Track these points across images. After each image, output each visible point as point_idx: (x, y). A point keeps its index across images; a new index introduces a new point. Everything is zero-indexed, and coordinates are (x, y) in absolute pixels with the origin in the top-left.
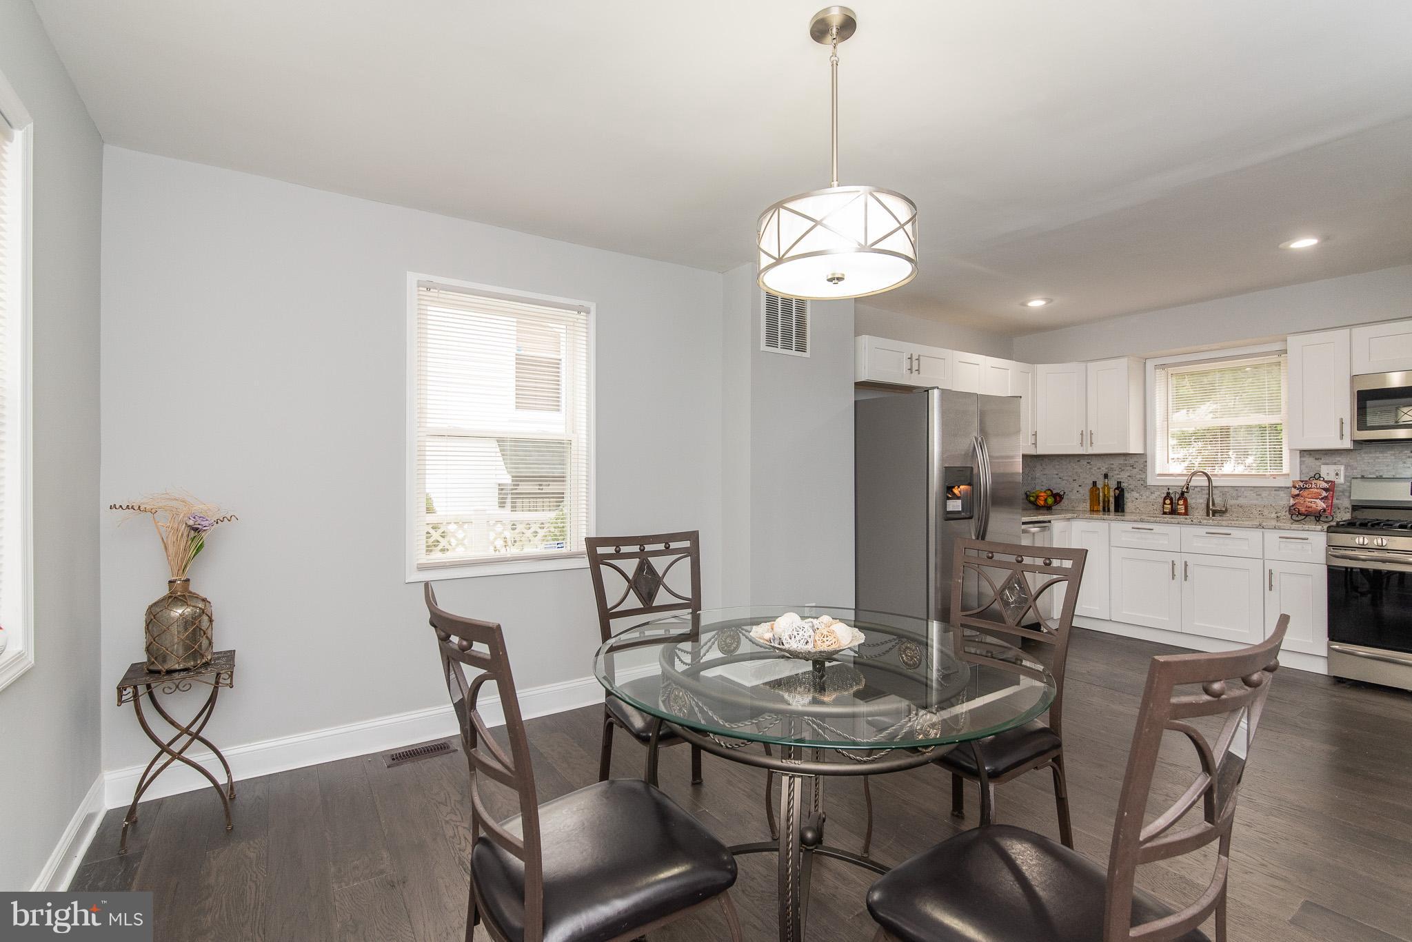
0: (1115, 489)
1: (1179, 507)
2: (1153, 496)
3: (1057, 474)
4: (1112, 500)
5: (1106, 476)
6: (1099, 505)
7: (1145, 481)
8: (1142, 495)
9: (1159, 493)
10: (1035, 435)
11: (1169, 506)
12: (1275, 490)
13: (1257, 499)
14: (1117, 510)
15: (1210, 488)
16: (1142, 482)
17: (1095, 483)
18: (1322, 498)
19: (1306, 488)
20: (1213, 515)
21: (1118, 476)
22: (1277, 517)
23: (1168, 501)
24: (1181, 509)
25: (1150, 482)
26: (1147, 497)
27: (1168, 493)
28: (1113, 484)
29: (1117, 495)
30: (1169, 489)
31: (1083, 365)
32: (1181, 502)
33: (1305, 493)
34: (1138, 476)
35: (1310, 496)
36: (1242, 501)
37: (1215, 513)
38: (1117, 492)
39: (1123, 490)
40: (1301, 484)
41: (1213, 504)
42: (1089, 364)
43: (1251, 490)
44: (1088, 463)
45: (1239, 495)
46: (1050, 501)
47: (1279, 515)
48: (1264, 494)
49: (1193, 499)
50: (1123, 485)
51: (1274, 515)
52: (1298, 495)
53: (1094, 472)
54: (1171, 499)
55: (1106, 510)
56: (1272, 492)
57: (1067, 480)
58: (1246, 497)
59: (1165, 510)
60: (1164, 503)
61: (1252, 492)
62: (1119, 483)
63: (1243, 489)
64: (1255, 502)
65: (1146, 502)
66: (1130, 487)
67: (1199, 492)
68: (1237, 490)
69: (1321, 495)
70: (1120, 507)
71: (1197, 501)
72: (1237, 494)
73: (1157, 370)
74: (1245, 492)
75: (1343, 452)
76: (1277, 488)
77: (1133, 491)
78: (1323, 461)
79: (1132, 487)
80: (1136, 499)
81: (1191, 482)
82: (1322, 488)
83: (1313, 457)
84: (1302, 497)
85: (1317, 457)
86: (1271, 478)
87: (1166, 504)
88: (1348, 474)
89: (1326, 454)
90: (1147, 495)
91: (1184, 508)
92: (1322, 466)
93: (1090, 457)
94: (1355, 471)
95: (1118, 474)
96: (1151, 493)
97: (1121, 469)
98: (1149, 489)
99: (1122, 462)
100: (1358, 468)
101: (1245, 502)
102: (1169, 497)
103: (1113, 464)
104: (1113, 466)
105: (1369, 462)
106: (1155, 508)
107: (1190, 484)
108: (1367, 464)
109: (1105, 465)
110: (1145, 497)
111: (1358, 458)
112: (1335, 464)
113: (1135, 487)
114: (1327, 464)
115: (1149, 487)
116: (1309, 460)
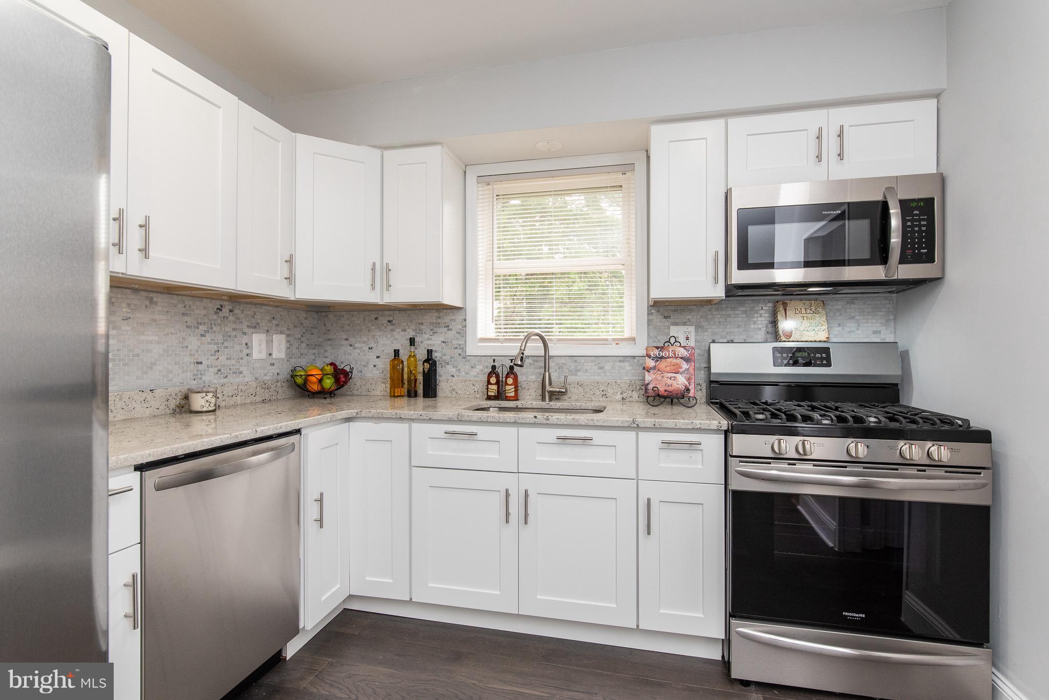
0: (425, 361)
1: (508, 387)
2: (474, 372)
3: (347, 339)
4: (420, 378)
5: (412, 342)
6: (403, 387)
7: (463, 348)
8: (459, 371)
9: (481, 367)
10: (290, 261)
11: (495, 387)
12: (620, 361)
13: (599, 375)
14: (426, 395)
15: (546, 358)
16: (460, 351)
17: (397, 352)
18: (683, 373)
19: (662, 358)
20: (550, 400)
21: (429, 342)
22: (623, 399)
23: (493, 380)
24: (510, 390)
25: (471, 350)
26: (467, 373)
27: (494, 367)
28: (422, 354)
29: (426, 370)
30: (494, 360)
31: (378, 152)
32: (510, 381)
33: (662, 365)
34: (455, 342)
35: (668, 369)
36: (581, 377)
37: (552, 395)
38: (427, 366)
39: (435, 362)
40: (656, 352)
41: (550, 384)
42: (387, 153)
43: (592, 361)
44: (389, 321)
45: (579, 367)
46: (328, 383)
47: (625, 395)
48: (608, 367)
49: (523, 375)
50: (435, 355)
51: (619, 397)
52: (655, 368)
53: (397, 337)
54: (497, 377)
55: (412, 394)
56: (616, 364)
57: (361, 348)
58: (586, 371)
59: (490, 394)
60: (489, 383)
61: (593, 364)
62: (430, 352)
63: (583, 360)
64: (597, 378)
65: (465, 381)
66: (444, 357)
67: (531, 364)
68: (576, 361)
69: (681, 368)
70: (430, 391)
71: (529, 377)
72: (576, 367)
73: (480, 185)
74: (586, 364)
75: (694, 307)
76: (622, 358)
77: (448, 363)
78: (672, 320)
79: (447, 358)
80: (453, 376)
81: (524, 350)
82: (682, 358)
83: (662, 315)
84: (659, 370)
85: (666, 314)
86: (614, 344)
87: (491, 384)
88: (698, 338)
89: (675, 311)
90: (466, 370)
91: (513, 390)
92: (671, 327)
93: (391, 312)
94: (706, 333)
95: (429, 339)
96: (472, 367)
97: (432, 330)
98: (469, 361)
99: (434, 321)
100: (709, 330)
101: (586, 378)
102: (494, 373)
103: (422, 324)
104: (422, 327)
105: (720, 322)
106: (476, 390)
107: (523, 354)
108: (718, 324)
109: (411, 322)
110: (463, 373)
111: (709, 316)
112: (685, 324)
113: (451, 358)
114: (676, 324)
115: (468, 358)
116: (657, 319)
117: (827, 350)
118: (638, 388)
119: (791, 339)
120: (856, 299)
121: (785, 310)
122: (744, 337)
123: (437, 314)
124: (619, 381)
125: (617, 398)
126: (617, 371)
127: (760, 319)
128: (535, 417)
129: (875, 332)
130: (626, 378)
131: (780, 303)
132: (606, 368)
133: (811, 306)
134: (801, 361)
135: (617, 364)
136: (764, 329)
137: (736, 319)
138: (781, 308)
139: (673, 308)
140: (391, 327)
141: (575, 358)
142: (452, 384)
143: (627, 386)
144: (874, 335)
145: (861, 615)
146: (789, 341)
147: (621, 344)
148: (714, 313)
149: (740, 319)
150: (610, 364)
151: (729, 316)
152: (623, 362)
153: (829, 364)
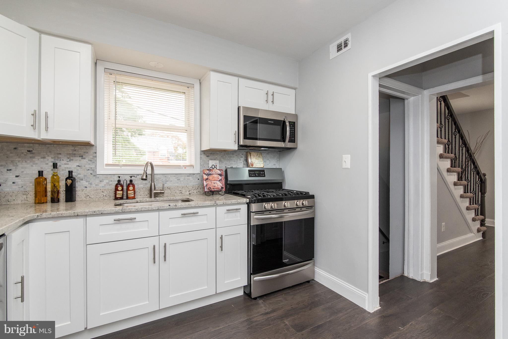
0: (66, 179)
1: (129, 192)
2: (102, 184)
5: (55, 166)
6: (46, 196)
7: (94, 170)
8: (91, 184)
9: (107, 181)
11: (121, 192)
12: (188, 176)
13: (178, 183)
14: (67, 201)
15: (153, 175)
16: (91, 172)
17: (41, 173)
18: (219, 181)
19: (210, 174)
20: (155, 197)
21: (68, 166)
22: (190, 194)
23: (119, 188)
24: (131, 194)
25: (100, 171)
26: (97, 185)
27: (119, 181)
28: (63, 174)
30: (119, 177)
32: (130, 188)
33: (210, 177)
34: (88, 166)
35: (213, 179)
37: (156, 195)
39: (74, 179)
40: (208, 172)
41: (155, 189)
42: (44, 37)
43: (174, 176)
44: (28, 151)
45: (167, 180)
47: (190, 192)
48: (182, 179)
49: (138, 184)
50: (74, 174)
51: (188, 193)
54: (122, 186)
55: (55, 200)
59: (117, 196)
60: (115, 190)
61: (175, 178)
62: (70, 173)
63: (169, 176)
64: (177, 185)
65: (97, 190)
66: (79, 176)
68: (166, 177)
69: (219, 178)
70: (71, 197)
73: (106, 73)
74: (171, 178)
75: (219, 153)
76: (188, 175)
77: (82, 180)
78: (210, 158)
79: (81, 176)
80: (86, 187)
81: (146, 171)
82: (218, 174)
83: (206, 155)
84: (209, 180)
85: (208, 155)
86: (184, 168)
87: (118, 190)
88: (220, 166)
89: (211, 154)
90: (96, 183)
91: (133, 193)
92: (210, 161)
93: (31, 145)
94: (223, 164)
95: (65, 164)
96: (101, 181)
97: (68, 158)
98: (98, 178)
99: (71, 152)
100: (224, 163)
101: (171, 185)
102: (120, 184)
103: (60, 154)
104: (60, 156)
105: (228, 159)
106: (105, 194)
107: (146, 173)
108: (227, 160)
109: (50, 152)
110: (94, 185)
111: (224, 157)
112: (215, 159)
113: (84, 176)
114: (211, 159)
115: (98, 176)
116: (204, 157)
117: (263, 171)
118: (196, 188)
119: (253, 167)
120: (269, 153)
121: (250, 156)
122: (236, 166)
123: (73, 148)
124: (188, 186)
125: (187, 194)
126: (186, 181)
127: (242, 158)
128: (169, 205)
129: (274, 165)
130: (190, 184)
131: (249, 153)
132: (181, 179)
133: (258, 155)
134: (257, 175)
135: (186, 177)
136: (243, 162)
137: (234, 158)
138: (249, 155)
139: (210, 152)
140: (31, 155)
141: (165, 175)
142: (86, 192)
143: (191, 188)
144: (274, 166)
145: (287, 260)
146: (252, 168)
147: (187, 168)
148: (226, 155)
149: (235, 158)
150: (183, 178)
151: (231, 157)
152: (189, 176)
153: (265, 176)
